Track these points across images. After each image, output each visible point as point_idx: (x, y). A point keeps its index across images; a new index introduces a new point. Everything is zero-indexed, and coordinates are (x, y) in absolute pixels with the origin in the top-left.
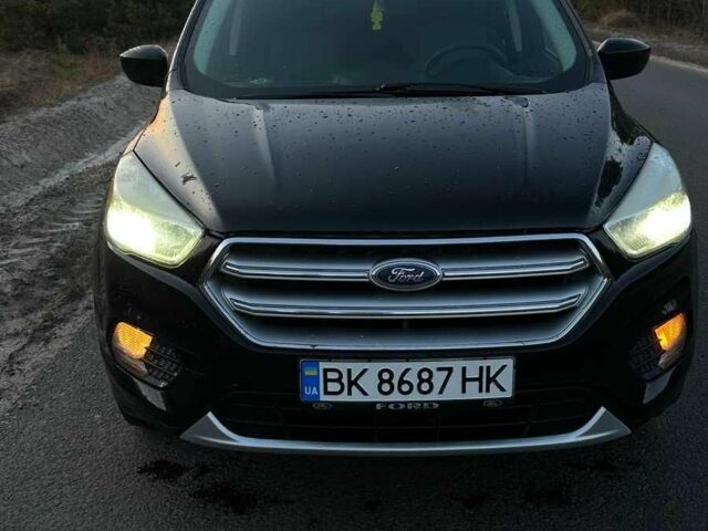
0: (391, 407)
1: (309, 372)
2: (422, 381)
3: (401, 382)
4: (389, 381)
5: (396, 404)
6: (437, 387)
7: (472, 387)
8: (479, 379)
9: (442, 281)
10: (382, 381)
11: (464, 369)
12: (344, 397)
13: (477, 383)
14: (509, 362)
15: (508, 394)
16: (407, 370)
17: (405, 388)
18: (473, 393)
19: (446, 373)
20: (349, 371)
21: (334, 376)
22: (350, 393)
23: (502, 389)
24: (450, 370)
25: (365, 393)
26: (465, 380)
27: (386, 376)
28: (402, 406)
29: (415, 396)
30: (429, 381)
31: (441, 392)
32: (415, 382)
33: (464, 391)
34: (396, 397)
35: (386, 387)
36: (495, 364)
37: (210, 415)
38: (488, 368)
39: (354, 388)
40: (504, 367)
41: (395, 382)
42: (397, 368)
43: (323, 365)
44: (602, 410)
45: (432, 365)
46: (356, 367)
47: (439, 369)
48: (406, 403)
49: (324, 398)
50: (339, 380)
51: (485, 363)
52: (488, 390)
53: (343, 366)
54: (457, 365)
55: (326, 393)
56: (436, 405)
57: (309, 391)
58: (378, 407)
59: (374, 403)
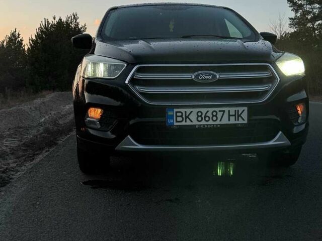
0: (202, 126)
1: (170, 113)
2: (213, 116)
3: (206, 116)
4: (201, 116)
5: (204, 125)
6: (219, 119)
7: (232, 118)
8: (235, 115)
9: (219, 79)
10: (198, 116)
11: (229, 111)
12: (183, 123)
13: (234, 117)
14: (246, 108)
15: (246, 122)
16: (208, 111)
17: (207, 119)
18: (233, 121)
19: (222, 112)
20: (186, 112)
21: (180, 114)
22: (186, 122)
23: (244, 120)
24: (224, 111)
25: (192, 121)
26: (229, 115)
27: (200, 114)
28: (206, 126)
29: (211, 122)
30: (216, 116)
31: (220, 121)
32: (211, 116)
33: (229, 120)
34: (203, 123)
35: (200, 119)
36: (240, 109)
37: (129, 136)
38: (238, 111)
39: (187, 119)
40: (244, 110)
41: (203, 116)
42: (204, 110)
43: (175, 110)
44: (280, 132)
45: (217, 109)
46: (188, 111)
47: (220, 111)
48: (207, 125)
49: (176, 124)
50: (181, 116)
51: (237, 109)
52: (238, 120)
53: (183, 110)
54: (226, 109)
55: (177, 121)
56: (219, 126)
57: (170, 121)
58: (197, 127)
59: (195, 125)
